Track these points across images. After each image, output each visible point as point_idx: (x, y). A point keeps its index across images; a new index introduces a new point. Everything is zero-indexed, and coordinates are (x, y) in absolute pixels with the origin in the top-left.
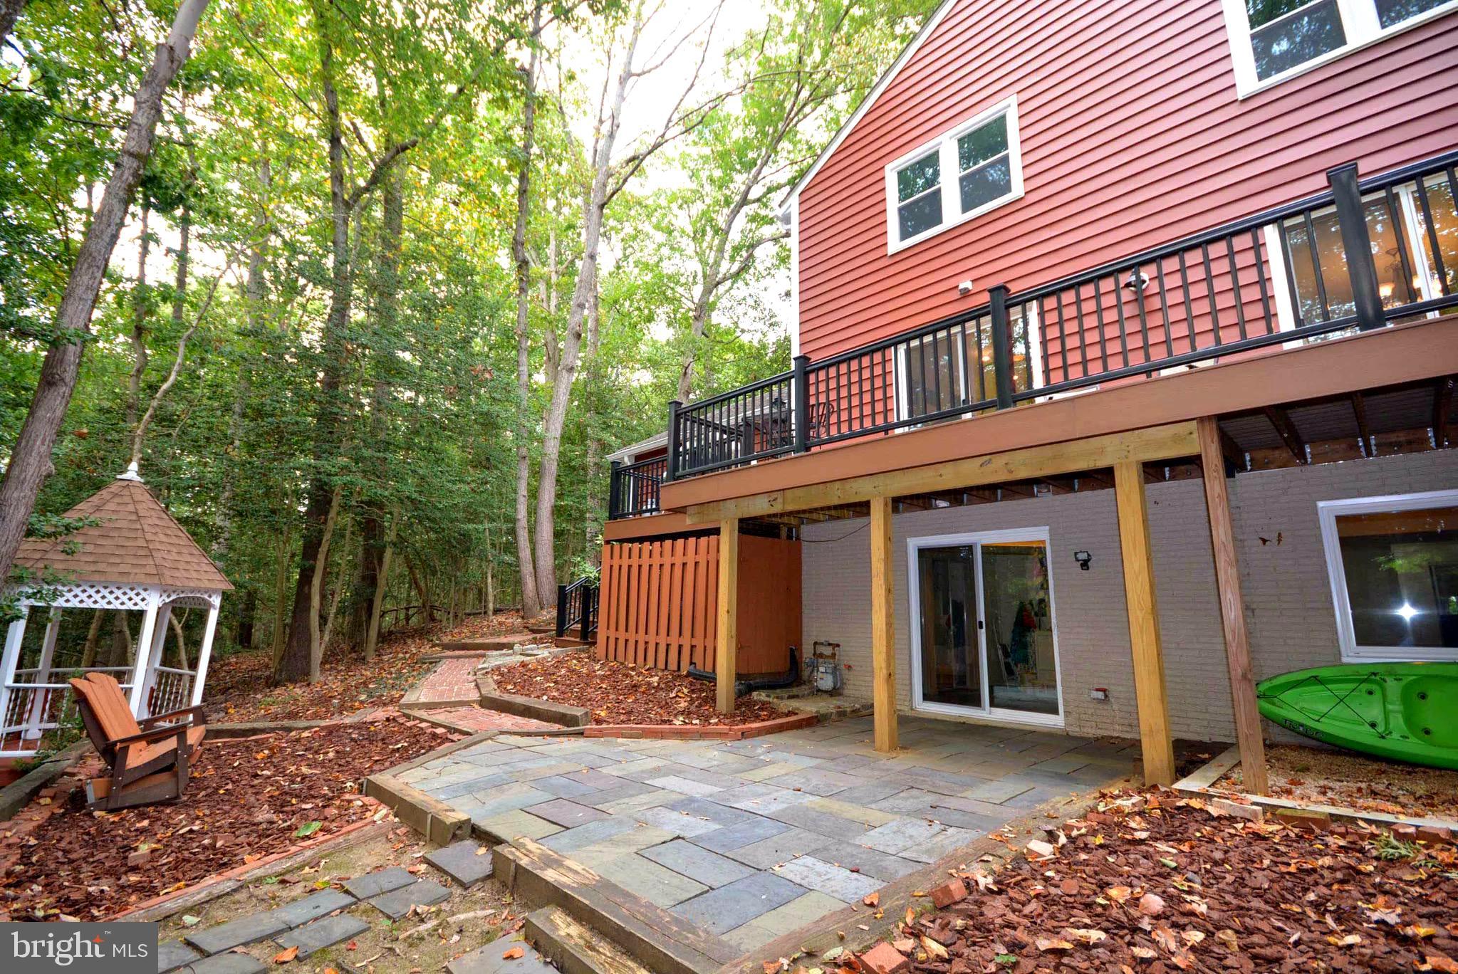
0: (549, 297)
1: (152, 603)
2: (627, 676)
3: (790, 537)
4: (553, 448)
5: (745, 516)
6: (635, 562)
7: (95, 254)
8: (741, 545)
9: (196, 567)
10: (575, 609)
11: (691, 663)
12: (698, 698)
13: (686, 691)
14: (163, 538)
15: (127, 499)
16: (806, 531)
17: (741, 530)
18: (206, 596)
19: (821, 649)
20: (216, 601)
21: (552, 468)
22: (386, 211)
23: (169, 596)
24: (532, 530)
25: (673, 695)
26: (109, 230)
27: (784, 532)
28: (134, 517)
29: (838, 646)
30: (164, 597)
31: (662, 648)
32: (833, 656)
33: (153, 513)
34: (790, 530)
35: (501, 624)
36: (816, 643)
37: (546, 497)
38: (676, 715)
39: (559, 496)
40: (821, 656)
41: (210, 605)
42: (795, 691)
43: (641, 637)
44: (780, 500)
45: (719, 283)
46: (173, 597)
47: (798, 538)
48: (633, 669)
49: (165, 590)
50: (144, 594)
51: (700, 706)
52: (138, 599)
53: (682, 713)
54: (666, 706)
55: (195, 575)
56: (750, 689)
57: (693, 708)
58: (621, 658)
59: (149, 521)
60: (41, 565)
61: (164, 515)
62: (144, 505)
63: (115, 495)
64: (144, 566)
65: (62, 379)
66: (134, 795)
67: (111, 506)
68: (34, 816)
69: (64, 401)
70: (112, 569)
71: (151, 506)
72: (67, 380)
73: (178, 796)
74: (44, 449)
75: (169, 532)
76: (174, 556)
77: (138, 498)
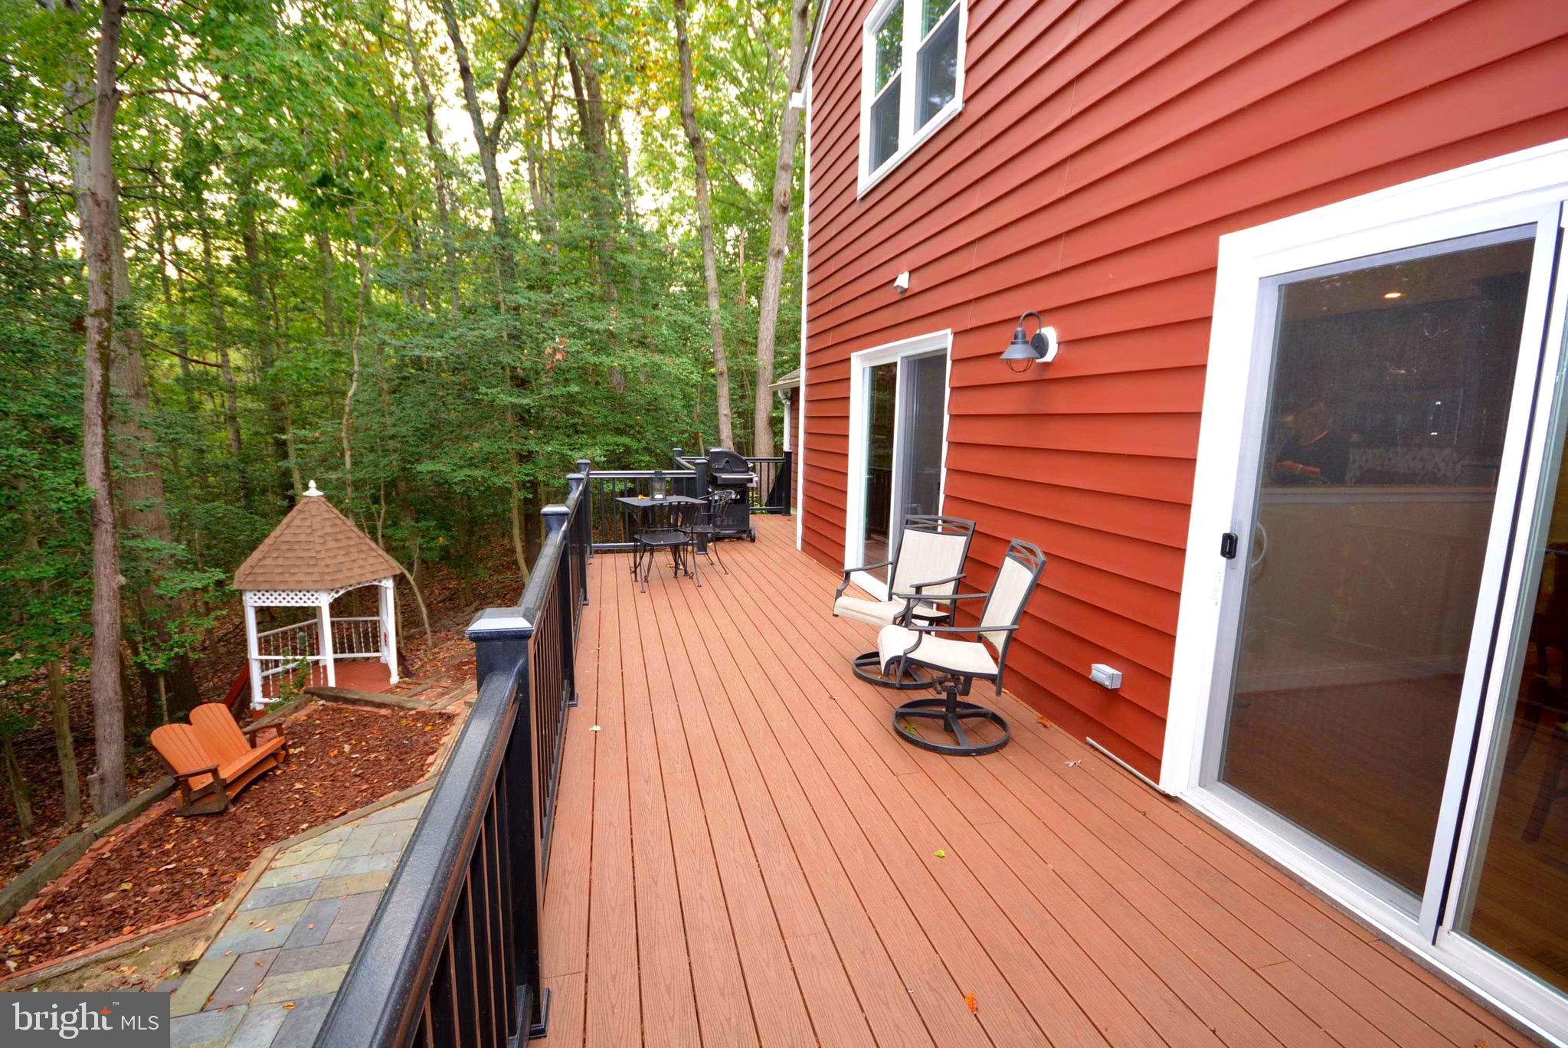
1: (323, 601)
9: (361, 563)
15: (305, 515)
18: (377, 583)
20: (389, 584)
23: (338, 592)
30: (333, 593)
33: (327, 522)
41: (385, 589)
46: (342, 592)
49: (331, 588)
50: (316, 595)
52: (313, 598)
55: (359, 572)
59: (320, 533)
60: (250, 579)
61: (339, 522)
62: (318, 519)
63: (300, 511)
64: (312, 573)
65: (100, 520)
66: (199, 808)
67: (297, 522)
68: (155, 813)
69: (109, 534)
70: (292, 579)
71: (326, 515)
72: (104, 519)
73: (227, 808)
74: (108, 571)
75: (340, 536)
76: (340, 559)
77: (314, 512)
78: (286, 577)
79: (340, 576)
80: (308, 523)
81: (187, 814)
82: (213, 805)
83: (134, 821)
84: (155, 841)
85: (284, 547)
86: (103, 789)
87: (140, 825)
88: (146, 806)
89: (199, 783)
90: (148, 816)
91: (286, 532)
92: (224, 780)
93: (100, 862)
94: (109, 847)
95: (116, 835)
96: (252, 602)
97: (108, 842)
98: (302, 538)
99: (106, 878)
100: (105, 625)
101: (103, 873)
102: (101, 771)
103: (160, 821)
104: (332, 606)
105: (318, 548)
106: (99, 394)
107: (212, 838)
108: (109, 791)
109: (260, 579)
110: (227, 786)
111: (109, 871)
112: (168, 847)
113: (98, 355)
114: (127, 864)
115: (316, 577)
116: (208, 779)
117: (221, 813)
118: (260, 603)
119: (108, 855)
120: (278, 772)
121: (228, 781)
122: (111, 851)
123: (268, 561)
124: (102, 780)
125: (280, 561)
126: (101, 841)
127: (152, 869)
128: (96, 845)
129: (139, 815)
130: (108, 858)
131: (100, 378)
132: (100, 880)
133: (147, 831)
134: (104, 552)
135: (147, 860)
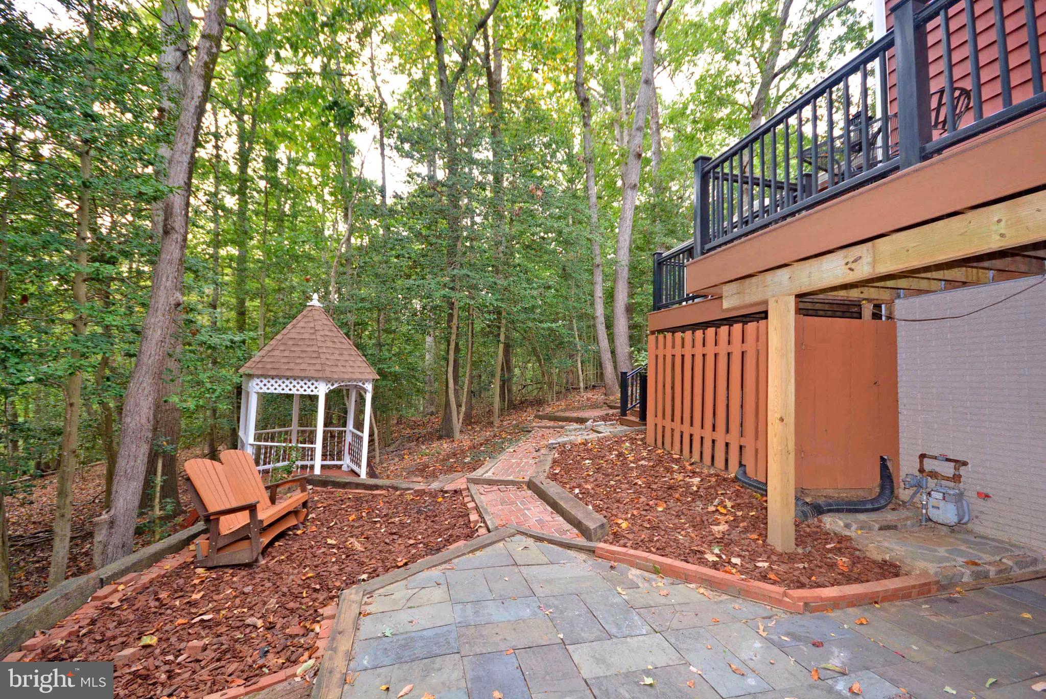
0: (622, 136)
1: (321, 390)
2: (669, 470)
3: (876, 316)
4: (624, 257)
5: (805, 289)
6: (678, 351)
7: (185, 124)
8: (799, 330)
9: (352, 364)
10: (634, 391)
11: (741, 465)
12: (744, 518)
13: (729, 504)
14: (330, 344)
15: (310, 319)
16: (902, 308)
17: (799, 311)
18: (360, 384)
19: (929, 465)
20: (369, 387)
21: (624, 273)
22: (491, 93)
23: (333, 385)
24: (609, 326)
25: (711, 508)
26: (193, 102)
27: (867, 310)
28: (312, 331)
29: (965, 464)
30: (329, 385)
31: (708, 444)
32: (956, 478)
33: (326, 327)
34: (878, 307)
35: (588, 399)
36: (922, 456)
37: (621, 297)
38: (710, 544)
39: (631, 295)
40: (934, 475)
41: (365, 391)
42: (889, 516)
43: (686, 428)
44: (867, 259)
45: (776, 75)
46: (336, 385)
47: (889, 317)
48: (677, 461)
49: (328, 380)
50: (316, 384)
51: (746, 530)
52: (312, 387)
53: (719, 542)
54: (700, 524)
55: (350, 370)
56: (819, 510)
57: (735, 535)
58: (668, 446)
59: (322, 333)
60: (260, 365)
61: (334, 329)
62: (320, 323)
63: (305, 316)
64: (315, 364)
65: (173, 228)
66: (225, 558)
67: (302, 324)
68: (169, 564)
69: (178, 245)
70: (297, 367)
71: (326, 322)
72: (177, 228)
73: (257, 560)
74: (169, 284)
75: (335, 340)
76: (336, 356)
77: (317, 317)
78: (292, 366)
79: (335, 369)
80: (312, 325)
81: (210, 564)
82: (242, 553)
83: (145, 571)
84: (176, 591)
85: (290, 343)
86: (110, 534)
87: (154, 576)
88: (157, 557)
89: (230, 525)
90: (161, 568)
91: (293, 331)
92: (261, 521)
93: (106, 610)
94: (118, 595)
95: (125, 584)
96: (256, 388)
97: (116, 591)
98: (306, 336)
99: (117, 632)
100: (154, 342)
101: (112, 625)
102: (112, 512)
103: (177, 572)
104: (328, 396)
105: (320, 344)
106: (196, 107)
107: (250, 588)
108: (116, 540)
109: (269, 366)
110: (265, 530)
111: (120, 623)
112: (196, 596)
113: (203, 73)
114: (144, 618)
115: (318, 367)
116: (242, 519)
117: (248, 566)
118: (265, 390)
119: (117, 604)
120: (299, 532)
121: (265, 524)
122: (121, 601)
123: (276, 353)
124: (112, 523)
125: (286, 354)
126: (107, 589)
127: (181, 621)
128: (100, 593)
129: (150, 566)
130: (118, 608)
131: (200, 94)
132: (109, 634)
133: (164, 581)
134: (170, 262)
135: (169, 612)
